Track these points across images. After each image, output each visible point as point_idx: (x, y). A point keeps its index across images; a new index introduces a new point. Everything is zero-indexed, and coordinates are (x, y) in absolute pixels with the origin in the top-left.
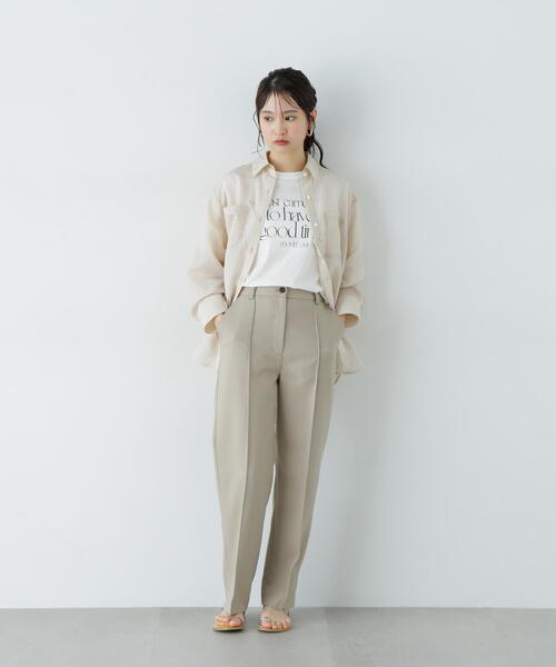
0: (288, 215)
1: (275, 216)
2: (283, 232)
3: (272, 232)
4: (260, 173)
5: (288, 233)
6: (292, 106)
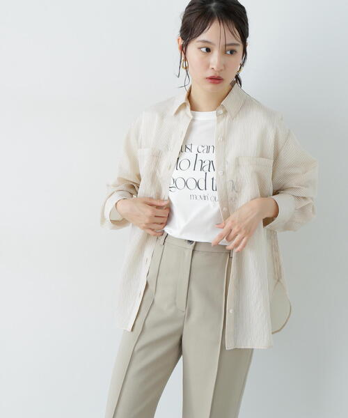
0: (199, 163)
1: (184, 164)
2: (192, 184)
3: (180, 183)
4: (177, 112)
5: (197, 184)
6: (236, 38)
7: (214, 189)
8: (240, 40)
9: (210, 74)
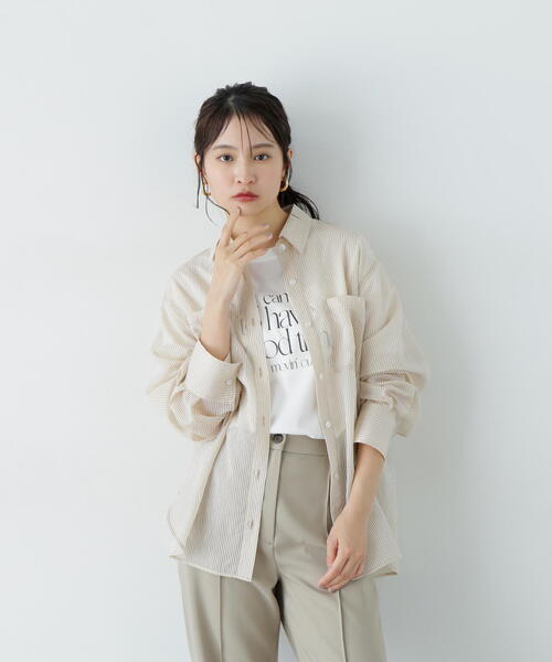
5: (278, 348)
6: (266, 137)
7: (304, 348)
8: (272, 138)
9: (238, 189)
